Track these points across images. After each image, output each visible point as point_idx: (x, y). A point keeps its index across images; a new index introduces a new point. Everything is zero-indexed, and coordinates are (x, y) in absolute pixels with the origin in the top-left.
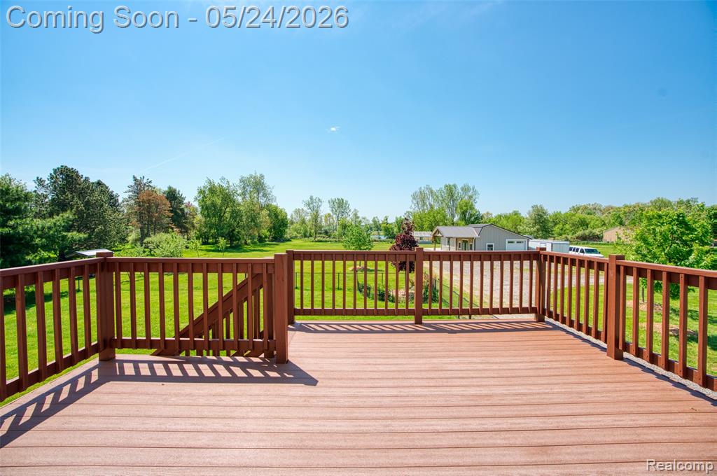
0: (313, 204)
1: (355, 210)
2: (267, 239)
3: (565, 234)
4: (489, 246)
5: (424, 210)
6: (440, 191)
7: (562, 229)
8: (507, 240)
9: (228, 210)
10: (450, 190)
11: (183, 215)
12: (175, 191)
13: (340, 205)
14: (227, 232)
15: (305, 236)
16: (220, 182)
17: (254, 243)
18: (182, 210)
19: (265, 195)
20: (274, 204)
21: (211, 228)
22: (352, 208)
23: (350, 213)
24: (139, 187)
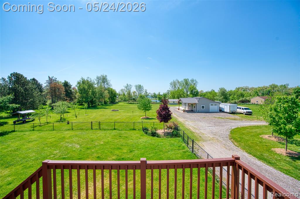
0: (128, 87)
1: (146, 90)
2: (108, 103)
3: (234, 99)
4: (202, 107)
5: (175, 90)
6: (182, 81)
7: (233, 98)
8: (210, 104)
9: (90, 91)
10: (186, 81)
11: (71, 93)
12: (67, 82)
13: (139, 87)
14: (90, 100)
15: (125, 101)
16: (87, 78)
17: (102, 105)
18: (71, 91)
19: (107, 84)
20: (111, 87)
21: (83, 98)
22: (145, 88)
23: (144, 91)
24: (51, 81)
